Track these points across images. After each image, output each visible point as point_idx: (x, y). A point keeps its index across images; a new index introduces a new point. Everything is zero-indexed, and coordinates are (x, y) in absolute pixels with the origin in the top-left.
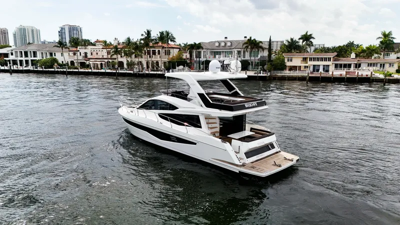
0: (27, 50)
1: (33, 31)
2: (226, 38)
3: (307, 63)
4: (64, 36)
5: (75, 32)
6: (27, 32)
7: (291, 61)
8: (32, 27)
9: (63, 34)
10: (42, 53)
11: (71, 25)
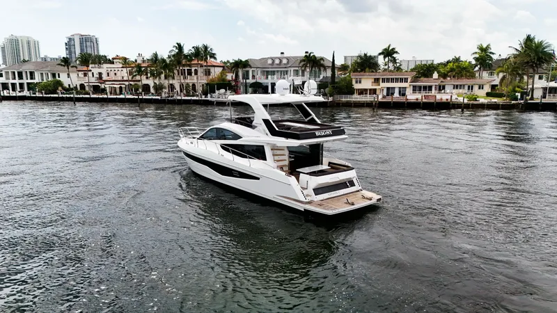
0: (21, 70)
1: (29, 43)
2: (282, 53)
3: (379, 85)
4: (73, 50)
5: (88, 44)
6: (20, 45)
7: (360, 82)
8: (28, 38)
9: (72, 47)
10: (42, 74)
11: (83, 34)
